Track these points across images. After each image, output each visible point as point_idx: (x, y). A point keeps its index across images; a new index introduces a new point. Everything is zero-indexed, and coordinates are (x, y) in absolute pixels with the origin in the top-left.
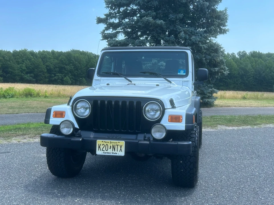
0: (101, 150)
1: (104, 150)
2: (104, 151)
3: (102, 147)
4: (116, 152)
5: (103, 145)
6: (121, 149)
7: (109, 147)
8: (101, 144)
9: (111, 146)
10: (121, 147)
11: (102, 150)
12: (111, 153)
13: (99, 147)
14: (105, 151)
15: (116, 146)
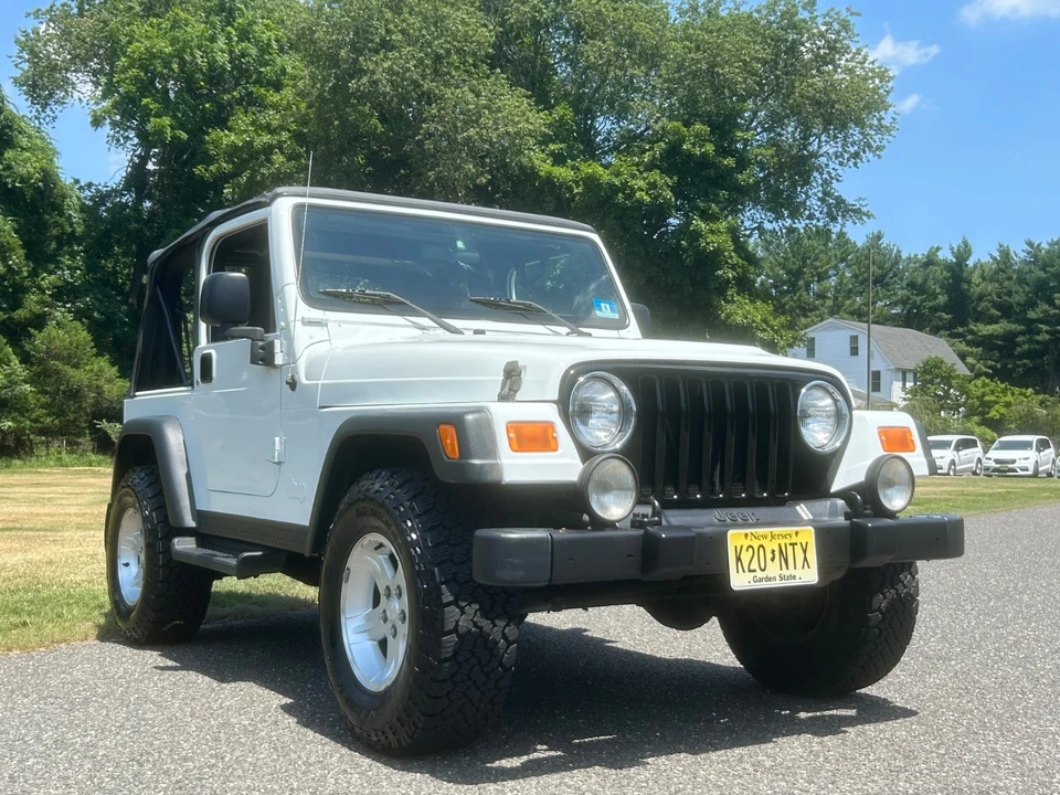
0: (746, 569)
1: (755, 571)
2: (754, 574)
3: (746, 557)
4: (791, 571)
5: (750, 549)
6: (805, 559)
7: (769, 556)
8: (742, 547)
9: (773, 552)
10: (805, 552)
11: (750, 571)
12: (778, 578)
13: (738, 559)
14: (759, 574)
15: (790, 548)
